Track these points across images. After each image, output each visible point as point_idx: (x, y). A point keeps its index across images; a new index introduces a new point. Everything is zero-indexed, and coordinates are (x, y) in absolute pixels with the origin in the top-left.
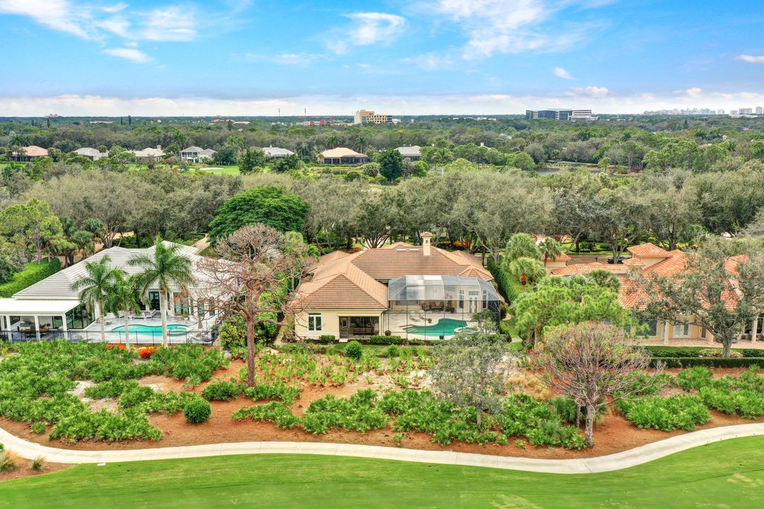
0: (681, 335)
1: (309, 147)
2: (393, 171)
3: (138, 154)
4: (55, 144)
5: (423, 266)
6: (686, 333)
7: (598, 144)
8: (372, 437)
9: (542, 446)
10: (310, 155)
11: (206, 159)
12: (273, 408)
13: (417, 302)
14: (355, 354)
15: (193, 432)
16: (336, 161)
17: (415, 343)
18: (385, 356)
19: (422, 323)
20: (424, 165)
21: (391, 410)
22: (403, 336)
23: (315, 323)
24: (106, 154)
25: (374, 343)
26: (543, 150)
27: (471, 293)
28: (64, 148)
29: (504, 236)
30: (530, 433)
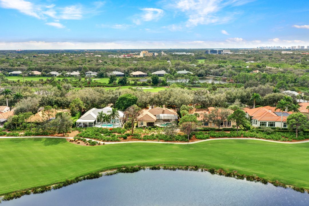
0: (213, 125)
1: (128, 71)
2: (156, 82)
3: (72, 74)
4: (43, 70)
5: (163, 112)
6: (214, 125)
7: (223, 70)
8: (154, 140)
9: (181, 141)
10: (128, 74)
11: (94, 76)
12: (137, 136)
13: (162, 119)
14: (150, 129)
15: (125, 140)
16: (137, 76)
17: (161, 127)
18: (156, 130)
19: (163, 124)
20: (165, 80)
21: (157, 137)
22: (159, 126)
23: (142, 124)
24: (60, 74)
25: (153, 127)
26: (204, 72)
27: (173, 118)
28: (46, 71)
29: (181, 105)
30: (179, 140)
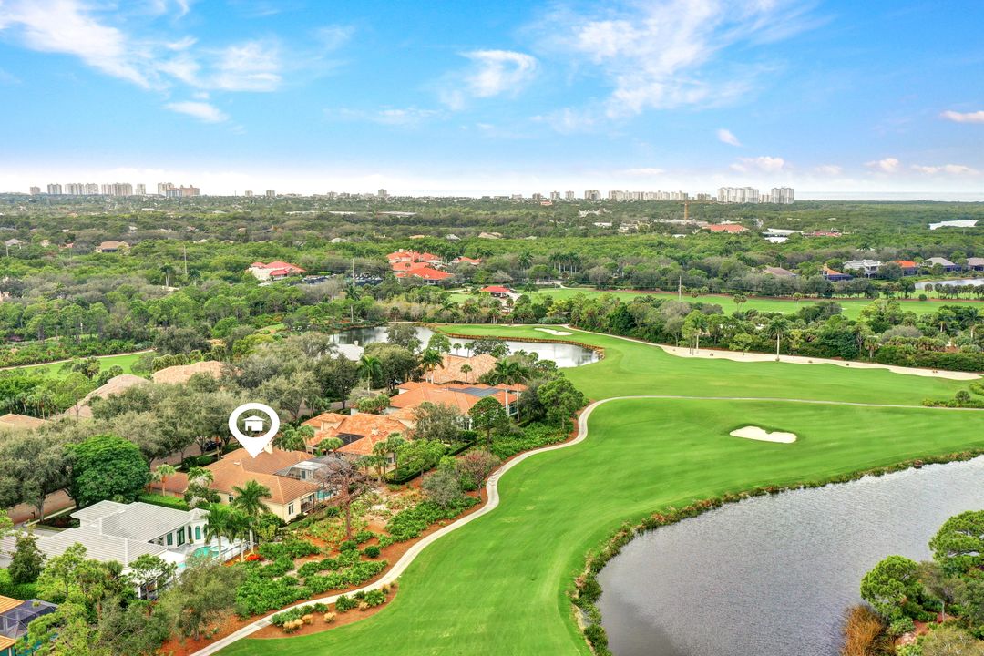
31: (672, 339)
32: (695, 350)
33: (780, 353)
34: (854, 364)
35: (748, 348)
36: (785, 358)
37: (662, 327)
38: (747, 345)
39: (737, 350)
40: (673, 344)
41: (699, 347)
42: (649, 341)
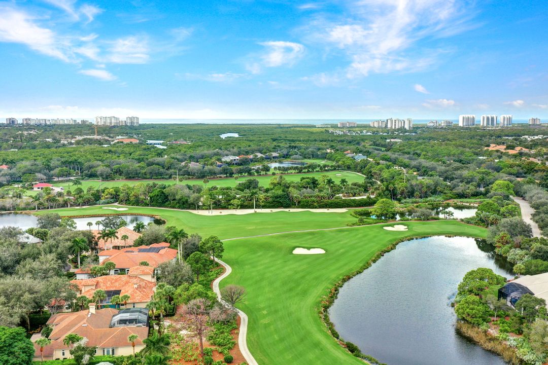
31: (194, 206)
32: (210, 211)
33: (256, 208)
34: (292, 210)
35: (239, 207)
36: (259, 211)
37: (187, 200)
38: (238, 206)
39: (234, 209)
40: (194, 209)
41: (213, 209)
42: (179, 208)
